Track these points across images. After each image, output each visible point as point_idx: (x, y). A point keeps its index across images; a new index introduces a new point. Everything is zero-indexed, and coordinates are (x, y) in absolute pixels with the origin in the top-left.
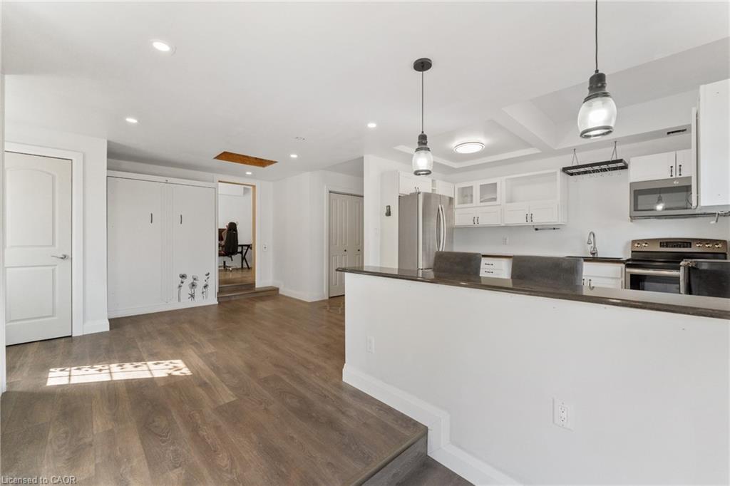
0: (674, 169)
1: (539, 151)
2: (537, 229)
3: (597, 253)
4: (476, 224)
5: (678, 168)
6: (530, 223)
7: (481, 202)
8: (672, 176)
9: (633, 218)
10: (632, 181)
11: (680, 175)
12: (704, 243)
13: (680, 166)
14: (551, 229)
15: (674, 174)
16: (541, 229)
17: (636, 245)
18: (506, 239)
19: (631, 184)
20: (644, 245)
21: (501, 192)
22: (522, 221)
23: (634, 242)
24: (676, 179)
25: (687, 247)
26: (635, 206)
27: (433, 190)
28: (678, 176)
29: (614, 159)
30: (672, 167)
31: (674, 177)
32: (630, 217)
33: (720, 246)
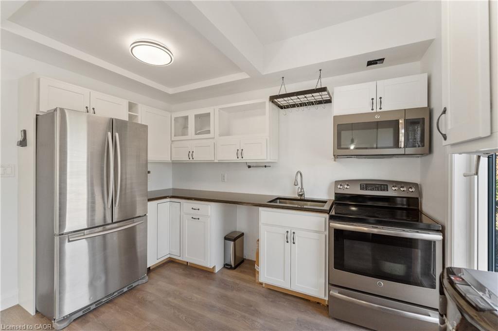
0: (375, 101)
1: (247, 77)
2: (249, 167)
3: (304, 194)
4: (191, 159)
5: (379, 100)
6: (240, 160)
7: (196, 134)
8: (372, 110)
9: (336, 157)
10: (335, 115)
11: (380, 109)
12: (400, 186)
13: (381, 98)
14: (262, 167)
15: (375, 108)
16: (253, 167)
17: (339, 186)
18: (224, 176)
19: (335, 117)
20: (346, 186)
21: (215, 124)
22: (233, 158)
23: (337, 182)
24: (377, 113)
25: (384, 190)
26: (339, 144)
27: (130, 116)
28: (379, 110)
29: (319, 87)
30: (373, 99)
31: (375, 111)
32: (334, 155)
33: (413, 190)
